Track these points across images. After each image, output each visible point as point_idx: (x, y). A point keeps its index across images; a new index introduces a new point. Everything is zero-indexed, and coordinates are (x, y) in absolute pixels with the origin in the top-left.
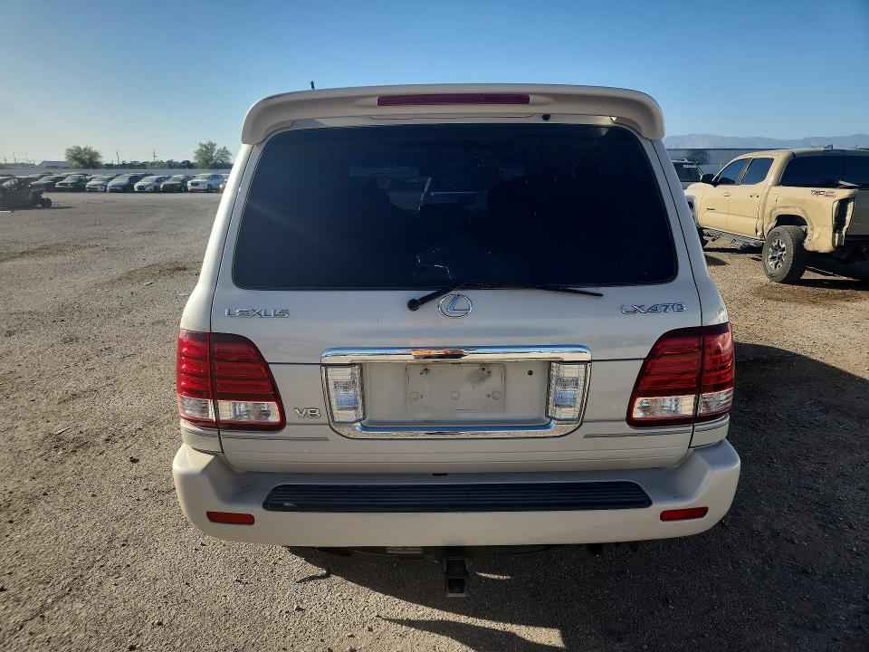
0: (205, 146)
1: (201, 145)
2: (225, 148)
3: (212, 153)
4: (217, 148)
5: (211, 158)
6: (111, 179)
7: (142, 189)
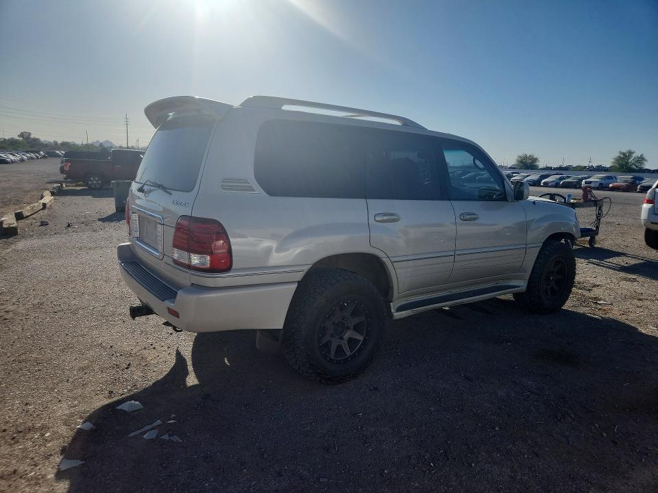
0: (624, 154)
1: (621, 153)
2: (641, 156)
3: (628, 159)
4: (634, 155)
5: (627, 163)
6: (528, 176)
7: (546, 185)
